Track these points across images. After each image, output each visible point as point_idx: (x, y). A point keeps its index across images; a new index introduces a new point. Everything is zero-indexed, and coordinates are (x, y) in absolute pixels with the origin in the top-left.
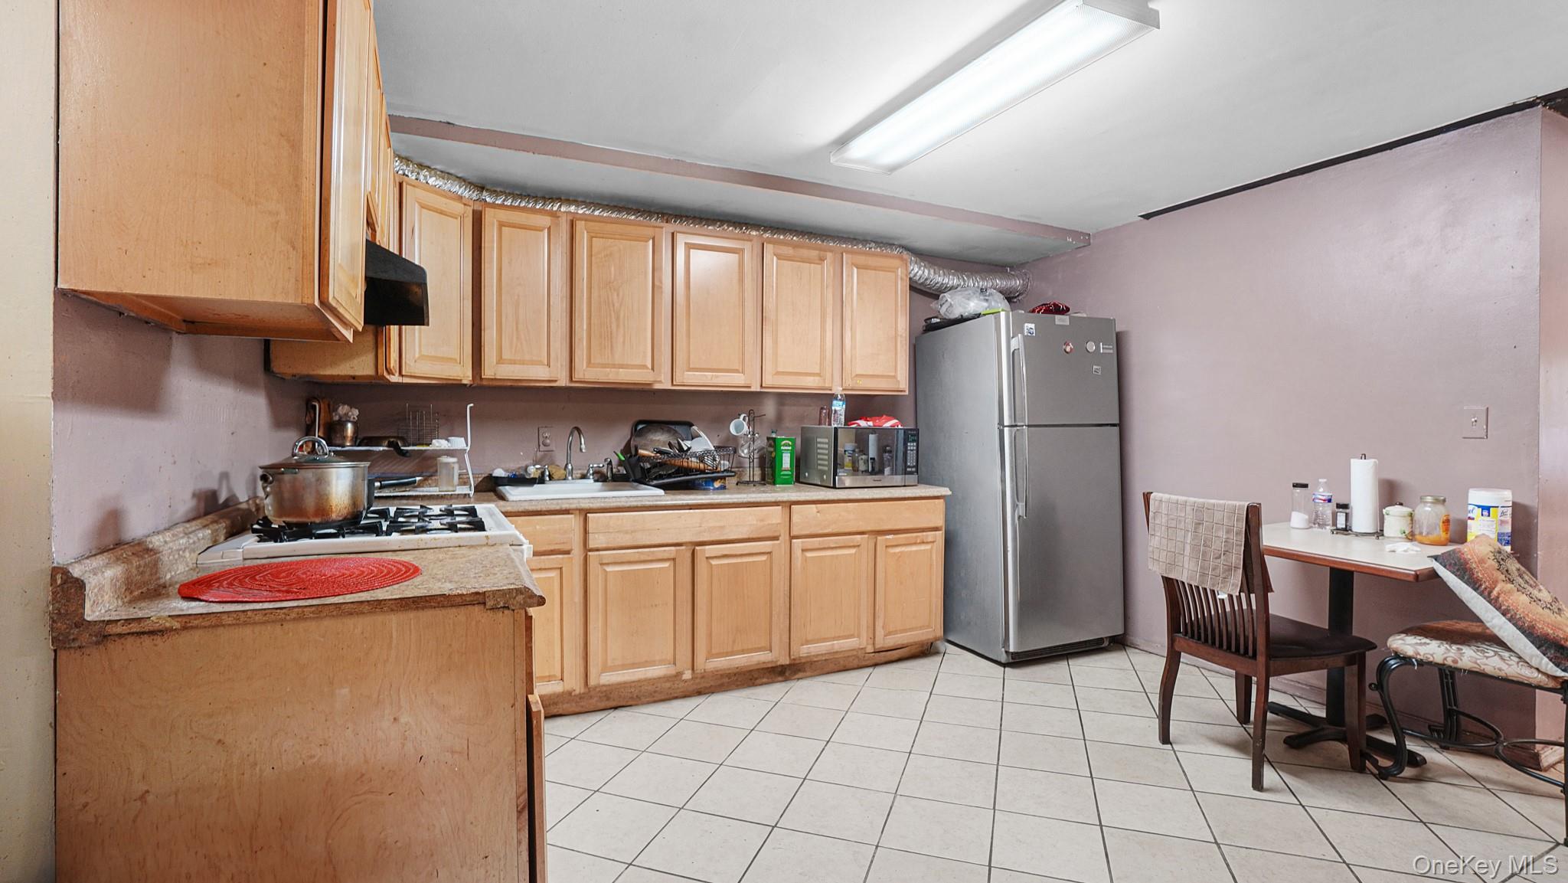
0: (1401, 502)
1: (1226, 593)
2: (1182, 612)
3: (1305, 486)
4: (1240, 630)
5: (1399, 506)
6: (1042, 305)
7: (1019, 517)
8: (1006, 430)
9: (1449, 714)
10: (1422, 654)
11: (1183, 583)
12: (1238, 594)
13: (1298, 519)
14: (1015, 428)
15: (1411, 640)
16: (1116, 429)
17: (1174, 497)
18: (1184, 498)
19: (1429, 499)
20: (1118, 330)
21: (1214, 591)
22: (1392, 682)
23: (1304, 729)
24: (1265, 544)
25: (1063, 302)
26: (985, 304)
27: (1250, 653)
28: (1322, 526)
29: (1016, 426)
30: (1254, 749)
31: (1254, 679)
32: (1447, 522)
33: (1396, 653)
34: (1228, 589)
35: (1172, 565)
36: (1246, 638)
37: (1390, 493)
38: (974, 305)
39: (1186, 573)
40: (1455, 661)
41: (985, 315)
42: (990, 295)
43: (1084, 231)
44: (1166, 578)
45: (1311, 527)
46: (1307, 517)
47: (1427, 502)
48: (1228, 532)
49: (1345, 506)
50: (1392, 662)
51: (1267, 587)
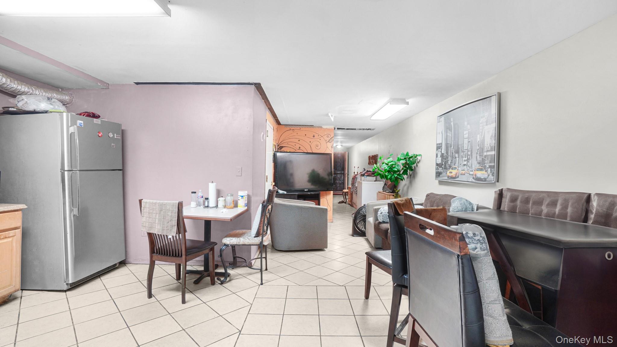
0: (222, 196)
1: (171, 236)
2: (155, 245)
3: (195, 193)
4: (177, 248)
5: (222, 198)
6: (85, 112)
7: (74, 215)
8: (66, 173)
9: (235, 258)
10: (231, 242)
11: (155, 234)
12: (175, 235)
13: (193, 204)
14: (72, 172)
15: (228, 239)
16: (121, 172)
17: (151, 201)
18: (155, 201)
19: (229, 195)
20: (122, 129)
21: (167, 235)
22: (224, 254)
23: (198, 276)
24: (184, 215)
25: (97, 113)
26: (52, 106)
27: (180, 255)
28: (200, 206)
29: (72, 170)
30: (182, 289)
31: (182, 264)
32: (233, 201)
33: (224, 244)
34: (172, 234)
35: (151, 228)
36: (178, 250)
37: (219, 194)
38: (43, 106)
39: (156, 230)
40: (239, 243)
41: (51, 112)
42: (54, 102)
43: (107, 82)
44: (149, 233)
45: (197, 207)
46: (196, 203)
47: (229, 196)
48: (172, 213)
49: (207, 199)
50: (224, 247)
51: (185, 231)
